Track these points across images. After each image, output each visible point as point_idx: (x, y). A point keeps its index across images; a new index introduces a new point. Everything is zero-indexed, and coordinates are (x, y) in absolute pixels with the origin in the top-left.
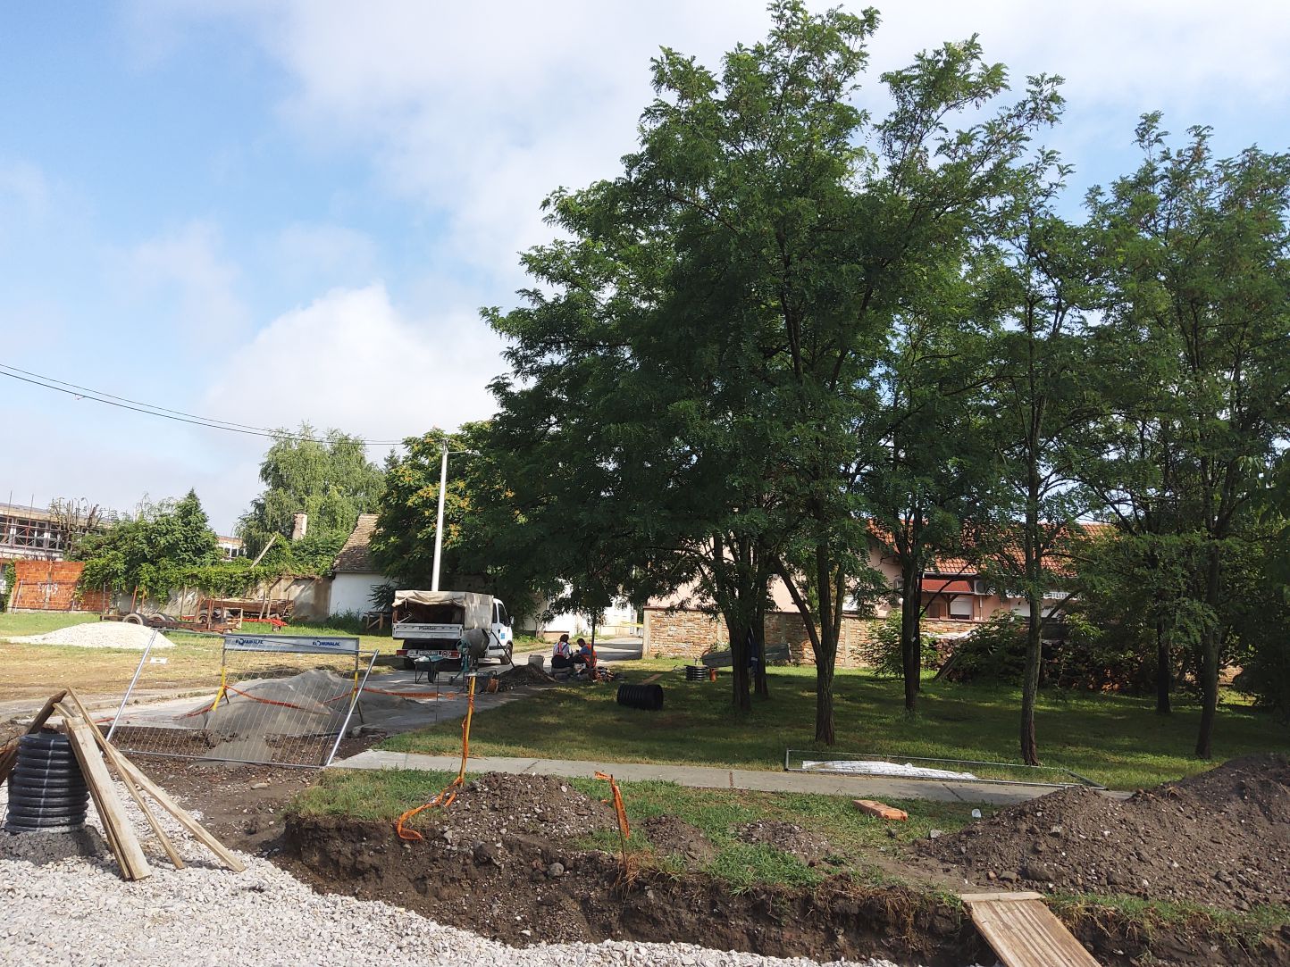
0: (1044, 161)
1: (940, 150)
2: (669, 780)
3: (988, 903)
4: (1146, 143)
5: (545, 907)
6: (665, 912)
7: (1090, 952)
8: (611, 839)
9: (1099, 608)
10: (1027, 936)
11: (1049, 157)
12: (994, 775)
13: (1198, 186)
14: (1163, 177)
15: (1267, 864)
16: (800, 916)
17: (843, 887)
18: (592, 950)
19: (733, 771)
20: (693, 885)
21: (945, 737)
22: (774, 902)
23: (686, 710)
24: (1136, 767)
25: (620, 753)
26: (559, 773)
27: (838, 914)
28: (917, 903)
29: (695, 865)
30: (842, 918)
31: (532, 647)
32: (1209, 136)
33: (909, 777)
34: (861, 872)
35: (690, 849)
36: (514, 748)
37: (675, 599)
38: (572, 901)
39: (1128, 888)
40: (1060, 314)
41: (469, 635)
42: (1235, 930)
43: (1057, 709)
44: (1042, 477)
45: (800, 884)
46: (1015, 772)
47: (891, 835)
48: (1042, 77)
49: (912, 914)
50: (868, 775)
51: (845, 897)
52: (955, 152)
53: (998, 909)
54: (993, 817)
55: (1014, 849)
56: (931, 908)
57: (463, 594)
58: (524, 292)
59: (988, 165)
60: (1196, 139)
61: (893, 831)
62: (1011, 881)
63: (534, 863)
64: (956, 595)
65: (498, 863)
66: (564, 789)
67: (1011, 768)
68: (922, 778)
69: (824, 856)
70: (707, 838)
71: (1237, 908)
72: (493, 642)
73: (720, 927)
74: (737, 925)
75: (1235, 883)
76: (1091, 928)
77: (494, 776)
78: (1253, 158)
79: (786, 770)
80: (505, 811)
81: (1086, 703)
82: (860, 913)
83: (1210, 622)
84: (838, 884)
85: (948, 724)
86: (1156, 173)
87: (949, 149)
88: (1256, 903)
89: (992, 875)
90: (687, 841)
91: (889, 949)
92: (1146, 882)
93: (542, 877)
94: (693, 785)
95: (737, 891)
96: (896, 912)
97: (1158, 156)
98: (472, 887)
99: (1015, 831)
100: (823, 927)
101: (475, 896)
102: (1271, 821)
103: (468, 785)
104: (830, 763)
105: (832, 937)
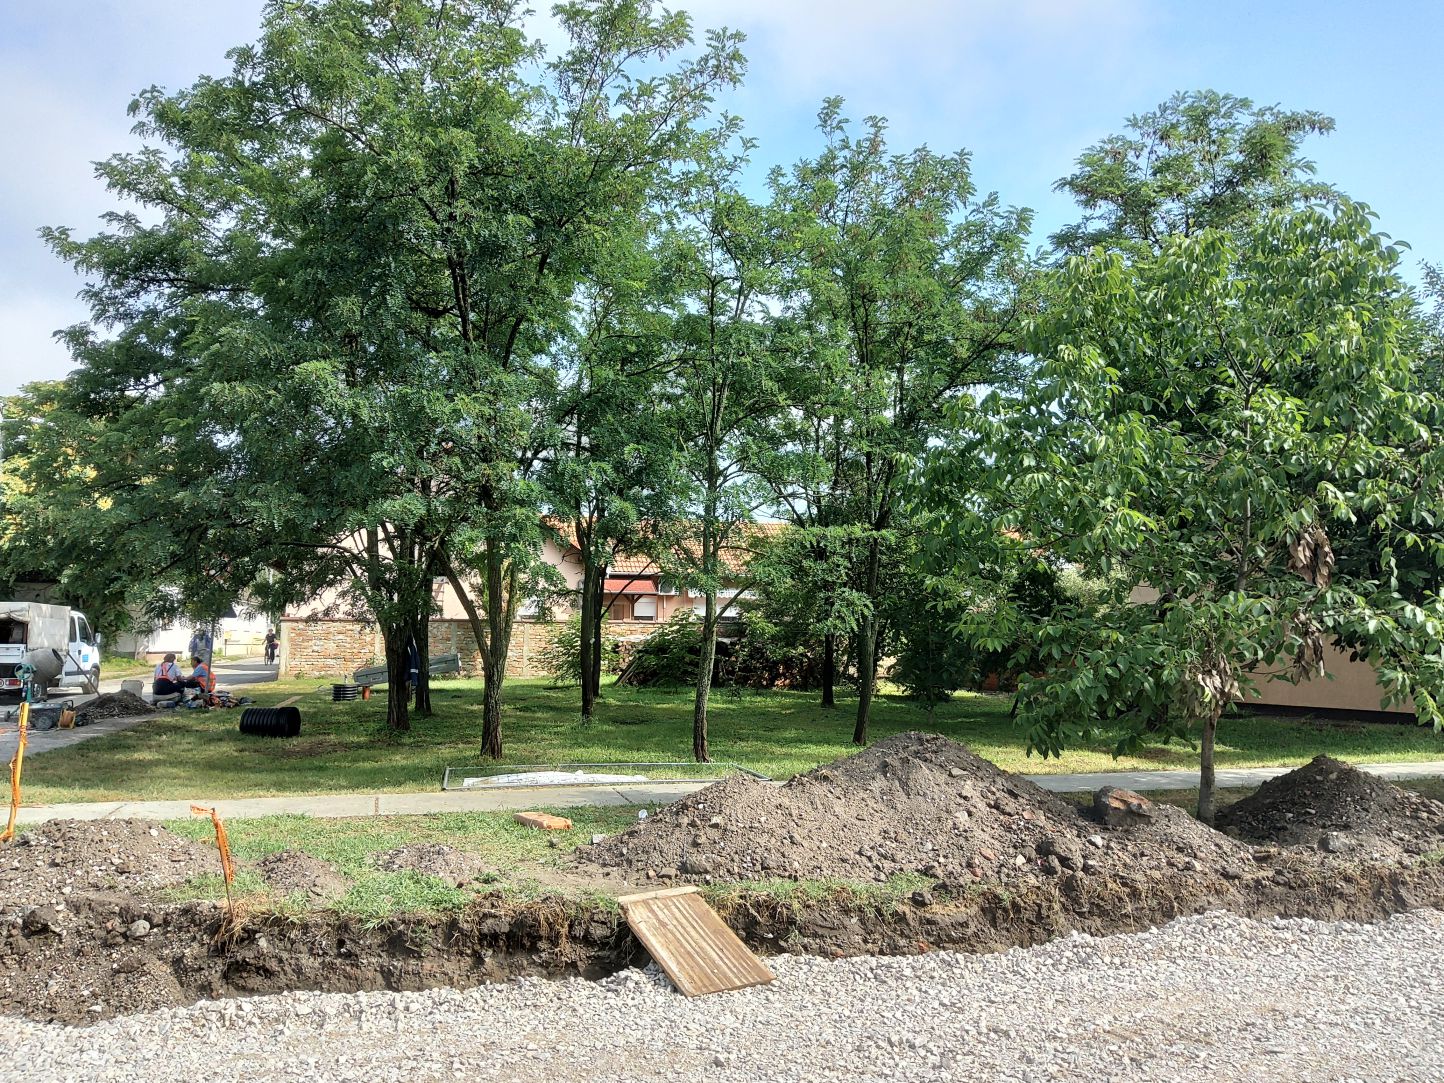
0: (727, 127)
1: (622, 98)
2: (299, 813)
3: (645, 902)
4: (828, 129)
5: (123, 975)
6: (281, 961)
7: (742, 939)
8: (214, 886)
9: (774, 605)
10: (682, 931)
11: (733, 124)
12: (663, 775)
13: (874, 179)
14: (843, 166)
15: (903, 836)
16: (444, 943)
17: (493, 905)
18: (180, 1015)
19: (380, 796)
20: (316, 925)
21: (620, 741)
22: (413, 931)
23: (329, 734)
24: (799, 758)
25: (238, 788)
26: (151, 816)
27: (486, 935)
28: (573, 912)
29: (320, 903)
30: (491, 939)
31: (129, 672)
32: (885, 128)
33: (578, 785)
34: (516, 888)
35: (315, 885)
36: (92, 791)
37: (317, 605)
38: (159, 963)
39: (781, 872)
40: (742, 298)
41: (33, 656)
42: (872, 900)
43: (730, 706)
44: (721, 468)
45: (445, 909)
46: (685, 770)
47: (552, 845)
48: (724, 32)
49: (566, 924)
50: (535, 786)
51: (495, 917)
52: (636, 103)
53: (655, 908)
54: (656, 814)
55: (675, 845)
56: (587, 916)
57: (25, 605)
58: (111, 216)
59: (672, 122)
60: (873, 130)
61: (554, 840)
62: (670, 877)
63: (109, 925)
64: (641, 596)
65: (57, 930)
66: (154, 832)
67: (683, 767)
68: (592, 785)
69: (476, 875)
70: (339, 871)
71: (875, 879)
72: (69, 666)
73: (348, 968)
74: (369, 963)
75: (875, 857)
76: (744, 916)
77: (56, 824)
78: (922, 159)
79: (444, 789)
80: (70, 865)
81: (759, 699)
82: (511, 931)
83: (866, 612)
84: (487, 904)
85: (625, 727)
86: (837, 162)
87: (630, 99)
88: (892, 874)
89: (652, 873)
90: (313, 877)
91: (541, 965)
92: (796, 864)
93: (120, 940)
94: (329, 815)
95: (370, 925)
96: (550, 924)
97: (838, 144)
98: (19, 963)
99: (677, 826)
100: (469, 952)
101: (23, 974)
102: (908, 795)
103: (17, 838)
104: (495, 778)
105: (479, 960)
